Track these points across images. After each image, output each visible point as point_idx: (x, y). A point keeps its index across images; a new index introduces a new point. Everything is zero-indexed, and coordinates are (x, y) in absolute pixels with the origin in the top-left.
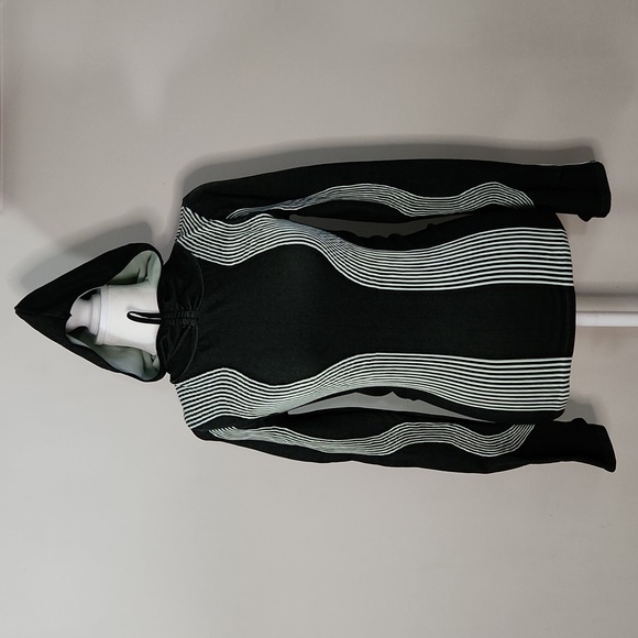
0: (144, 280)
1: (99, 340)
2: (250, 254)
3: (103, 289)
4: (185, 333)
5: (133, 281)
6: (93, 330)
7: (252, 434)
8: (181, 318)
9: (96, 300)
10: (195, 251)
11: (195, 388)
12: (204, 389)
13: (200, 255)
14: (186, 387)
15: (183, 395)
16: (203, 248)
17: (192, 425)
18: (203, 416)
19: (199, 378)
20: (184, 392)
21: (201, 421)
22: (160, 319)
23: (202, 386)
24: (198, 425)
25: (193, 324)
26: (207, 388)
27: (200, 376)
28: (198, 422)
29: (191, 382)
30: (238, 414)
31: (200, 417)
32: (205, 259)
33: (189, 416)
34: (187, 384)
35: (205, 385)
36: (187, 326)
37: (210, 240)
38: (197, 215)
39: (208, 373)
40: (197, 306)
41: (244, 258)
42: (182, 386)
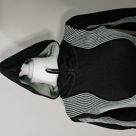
0: (49, 55)
1: (33, 81)
2: (98, 43)
3: (34, 59)
4: (69, 78)
5: (45, 56)
6: (30, 77)
7: (97, 120)
8: (67, 71)
9: (31, 63)
10: (72, 43)
11: (72, 101)
12: (77, 101)
13: (74, 44)
14: (68, 100)
15: (67, 103)
16: (76, 42)
17: (70, 116)
18: (76, 112)
19: (75, 97)
20: (68, 102)
21: (75, 115)
22: (59, 72)
23: (76, 100)
24: (73, 116)
25: (73, 74)
26: (78, 101)
27: (75, 96)
28: (73, 115)
29: (71, 98)
30: (92, 113)
31: (75, 113)
32: (77, 46)
33: (69, 112)
34: (69, 99)
35: (77, 100)
36: (70, 75)
37: (79, 38)
38: (73, 28)
39: (79, 95)
40: (74, 66)
41: (96, 45)
42: (66, 100)
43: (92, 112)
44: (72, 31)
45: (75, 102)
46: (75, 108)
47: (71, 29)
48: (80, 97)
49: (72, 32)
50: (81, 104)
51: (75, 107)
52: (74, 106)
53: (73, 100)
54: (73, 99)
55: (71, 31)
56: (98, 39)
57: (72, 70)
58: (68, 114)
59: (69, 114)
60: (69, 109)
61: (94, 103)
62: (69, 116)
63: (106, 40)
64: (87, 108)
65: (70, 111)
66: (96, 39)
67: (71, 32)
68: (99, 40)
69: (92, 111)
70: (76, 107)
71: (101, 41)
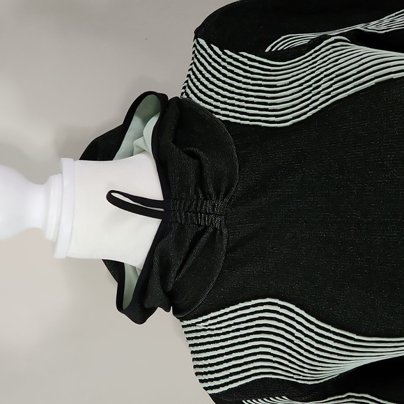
2: (321, 102)
4: (204, 239)
10: (219, 111)
11: (217, 329)
12: (233, 331)
13: (228, 116)
14: (201, 326)
15: (197, 338)
16: (233, 105)
17: (211, 388)
18: (231, 375)
19: (226, 314)
20: (199, 334)
21: (227, 384)
22: (162, 210)
23: (230, 326)
24: (222, 389)
25: (217, 226)
26: (238, 330)
27: (227, 310)
28: (222, 385)
29: (212, 318)
30: (292, 378)
31: (226, 376)
32: (238, 121)
33: (206, 373)
34: (204, 321)
35: (235, 324)
36: (206, 227)
37: (244, 89)
38: (216, 49)
39: (241, 305)
40: (225, 196)
41: (311, 110)
42: (194, 325)
43: (295, 377)
44: (214, 60)
45: (228, 332)
46: (226, 357)
47: (211, 53)
48: (245, 315)
49: (213, 64)
50: (251, 341)
51: (227, 354)
52: (222, 348)
53: (218, 326)
54: (219, 323)
55: (210, 60)
56: (320, 86)
57: (213, 210)
58: (201, 381)
59: (206, 381)
60: (206, 358)
61: (302, 340)
62: (206, 389)
63: (352, 88)
64: (275, 359)
65: (210, 369)
66: (311, 88)
67: (210, 64)
68: (324, 90)
69: (292, 373)
70: (231, 353)
71: (333, 94)
